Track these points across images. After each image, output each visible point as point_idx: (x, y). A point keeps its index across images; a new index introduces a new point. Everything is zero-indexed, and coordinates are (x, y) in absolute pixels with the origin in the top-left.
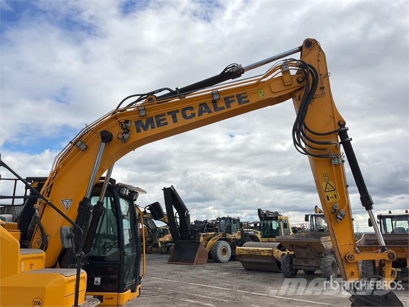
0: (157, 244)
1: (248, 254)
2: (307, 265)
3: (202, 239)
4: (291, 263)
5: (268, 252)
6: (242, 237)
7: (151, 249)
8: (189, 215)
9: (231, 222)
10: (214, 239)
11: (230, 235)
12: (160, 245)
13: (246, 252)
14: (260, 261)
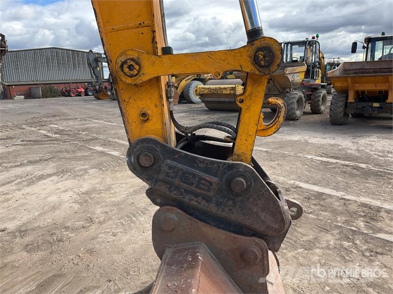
1: (209, 92)
5: (230, 90)
13: (207, 91)
14: (223, 99)
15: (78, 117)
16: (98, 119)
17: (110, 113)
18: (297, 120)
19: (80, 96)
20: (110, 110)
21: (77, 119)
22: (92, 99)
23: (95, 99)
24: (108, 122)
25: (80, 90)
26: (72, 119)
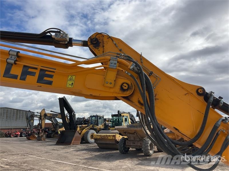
0: (58, 132)
1: (100, 138)
2: (134, 145)
3: (78, 129)
4: (125, 143)
5: (113, 137)
6: (105, 127)
7: (54, 135)
8: (75, 114)
9: (98, 118)
10: (87, 129)
11: (97, 126)
12: (59, 133)
13: (99, 137)
14: (108, 142)
15: (19, 153)
16: (32, 155)
17: (39, 150)
18: (151, 156)
19: (17, 137)
20: (39, 148)
21: (18, 154)
22: (26, 139)
23: (27, 139)
24: (39, 156)
25: (17, 133)
26: (15, 154)
